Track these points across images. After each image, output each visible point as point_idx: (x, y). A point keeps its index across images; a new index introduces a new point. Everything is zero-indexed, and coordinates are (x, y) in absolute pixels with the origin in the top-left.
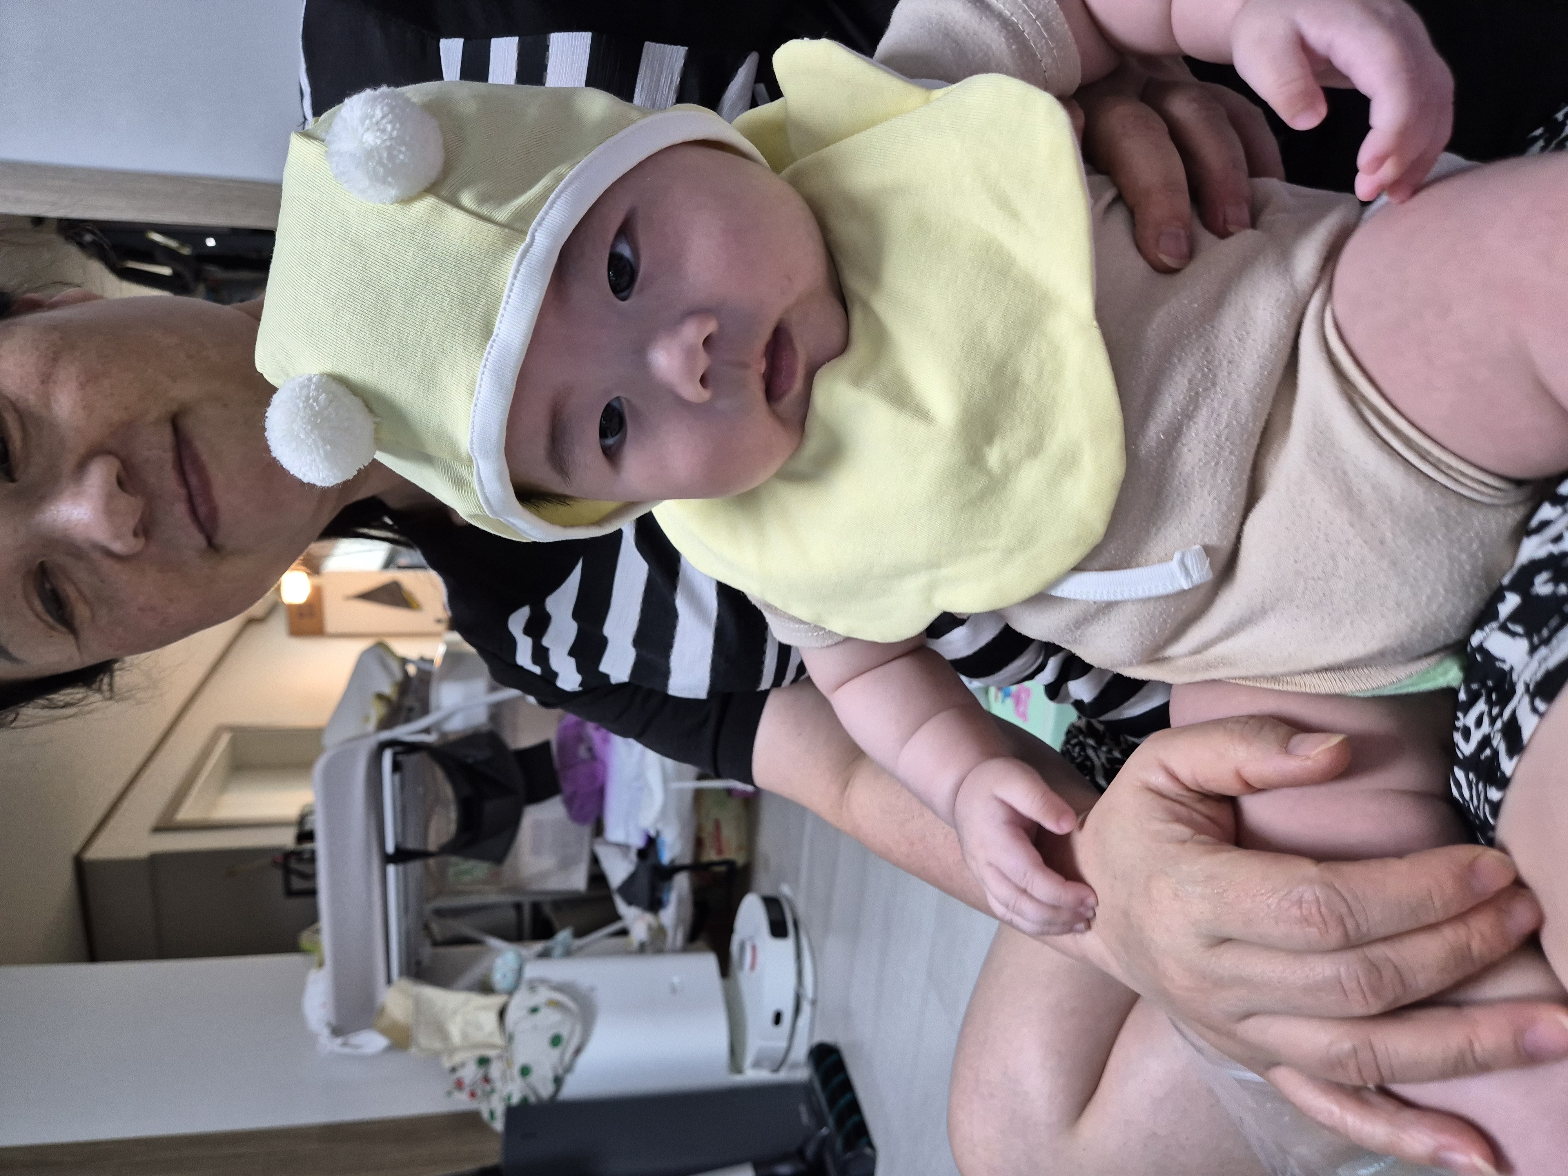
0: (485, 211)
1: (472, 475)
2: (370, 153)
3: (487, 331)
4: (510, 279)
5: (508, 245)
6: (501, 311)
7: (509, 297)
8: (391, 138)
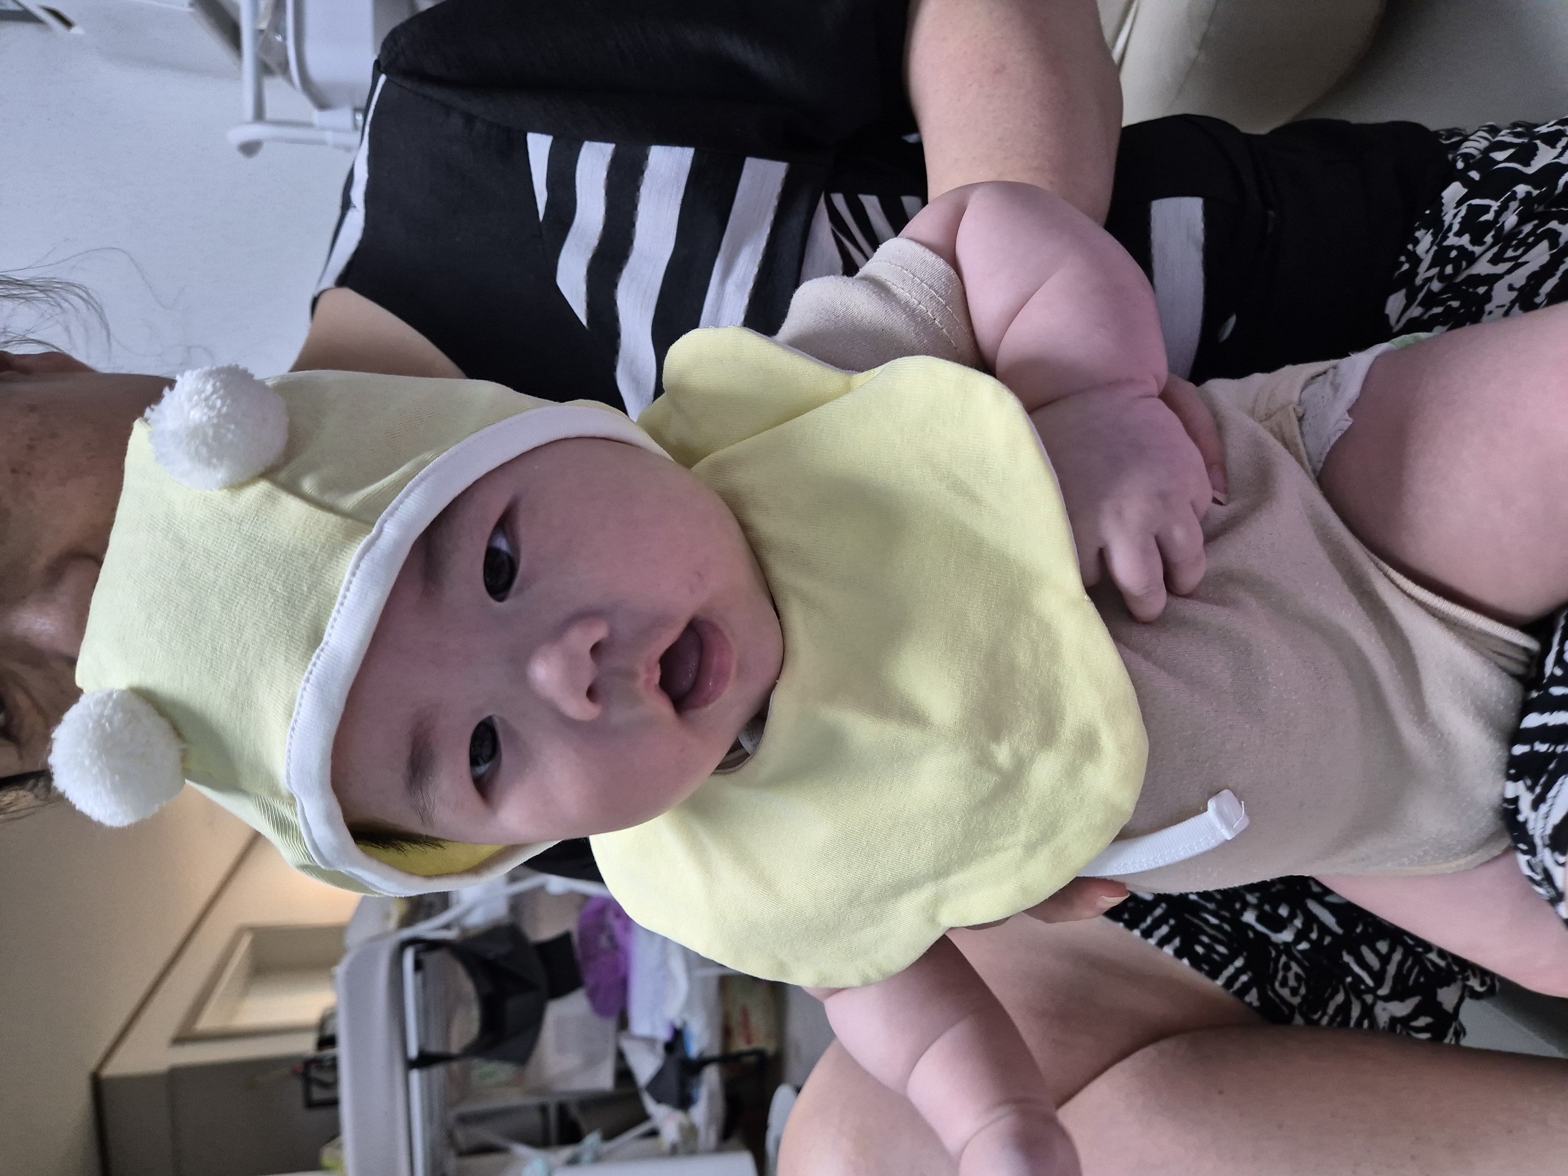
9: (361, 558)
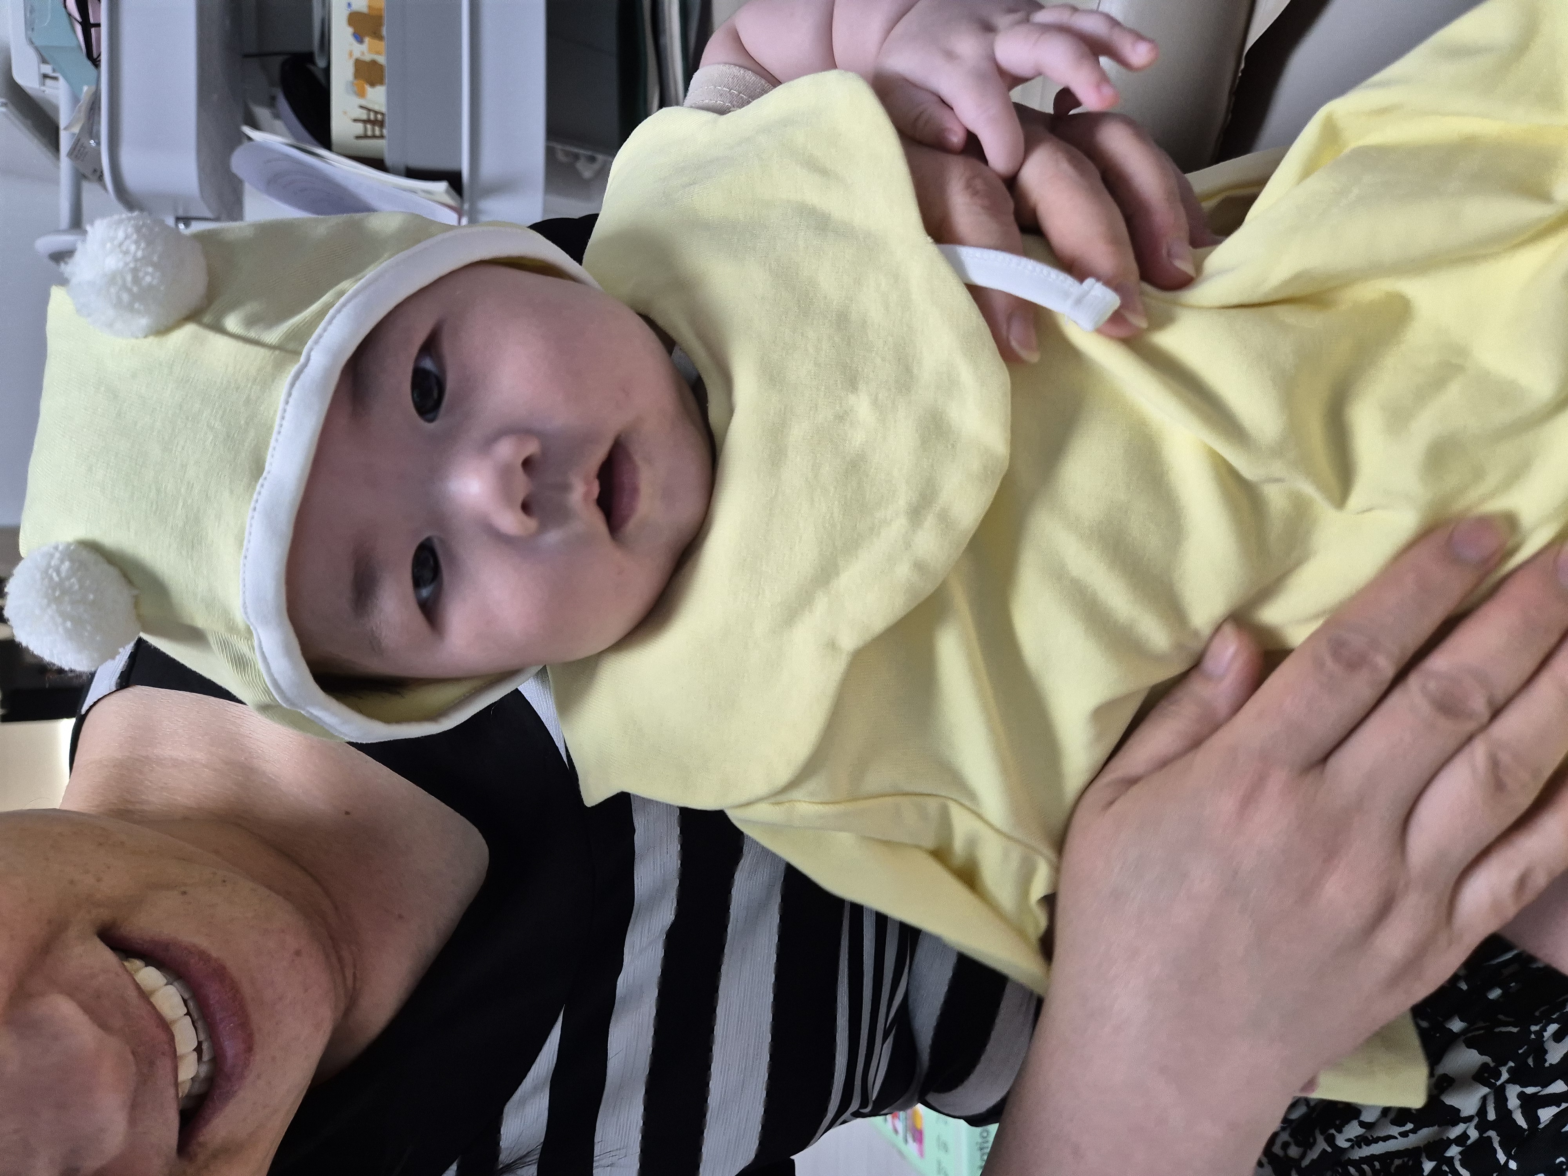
0: (253, 334)
1: (254, 650)
2: (112, 278)
3: (257, 469)
4: (281, 405)
5: (279, 367)
6: (272, 443)
7: (281, 426)
8: (136, 260)
9: (292, 385)
